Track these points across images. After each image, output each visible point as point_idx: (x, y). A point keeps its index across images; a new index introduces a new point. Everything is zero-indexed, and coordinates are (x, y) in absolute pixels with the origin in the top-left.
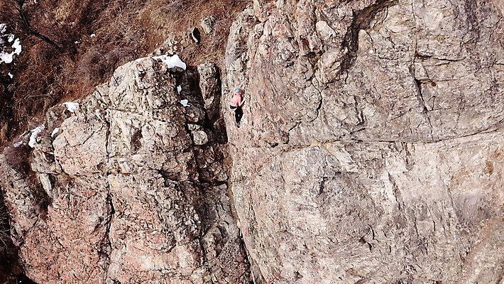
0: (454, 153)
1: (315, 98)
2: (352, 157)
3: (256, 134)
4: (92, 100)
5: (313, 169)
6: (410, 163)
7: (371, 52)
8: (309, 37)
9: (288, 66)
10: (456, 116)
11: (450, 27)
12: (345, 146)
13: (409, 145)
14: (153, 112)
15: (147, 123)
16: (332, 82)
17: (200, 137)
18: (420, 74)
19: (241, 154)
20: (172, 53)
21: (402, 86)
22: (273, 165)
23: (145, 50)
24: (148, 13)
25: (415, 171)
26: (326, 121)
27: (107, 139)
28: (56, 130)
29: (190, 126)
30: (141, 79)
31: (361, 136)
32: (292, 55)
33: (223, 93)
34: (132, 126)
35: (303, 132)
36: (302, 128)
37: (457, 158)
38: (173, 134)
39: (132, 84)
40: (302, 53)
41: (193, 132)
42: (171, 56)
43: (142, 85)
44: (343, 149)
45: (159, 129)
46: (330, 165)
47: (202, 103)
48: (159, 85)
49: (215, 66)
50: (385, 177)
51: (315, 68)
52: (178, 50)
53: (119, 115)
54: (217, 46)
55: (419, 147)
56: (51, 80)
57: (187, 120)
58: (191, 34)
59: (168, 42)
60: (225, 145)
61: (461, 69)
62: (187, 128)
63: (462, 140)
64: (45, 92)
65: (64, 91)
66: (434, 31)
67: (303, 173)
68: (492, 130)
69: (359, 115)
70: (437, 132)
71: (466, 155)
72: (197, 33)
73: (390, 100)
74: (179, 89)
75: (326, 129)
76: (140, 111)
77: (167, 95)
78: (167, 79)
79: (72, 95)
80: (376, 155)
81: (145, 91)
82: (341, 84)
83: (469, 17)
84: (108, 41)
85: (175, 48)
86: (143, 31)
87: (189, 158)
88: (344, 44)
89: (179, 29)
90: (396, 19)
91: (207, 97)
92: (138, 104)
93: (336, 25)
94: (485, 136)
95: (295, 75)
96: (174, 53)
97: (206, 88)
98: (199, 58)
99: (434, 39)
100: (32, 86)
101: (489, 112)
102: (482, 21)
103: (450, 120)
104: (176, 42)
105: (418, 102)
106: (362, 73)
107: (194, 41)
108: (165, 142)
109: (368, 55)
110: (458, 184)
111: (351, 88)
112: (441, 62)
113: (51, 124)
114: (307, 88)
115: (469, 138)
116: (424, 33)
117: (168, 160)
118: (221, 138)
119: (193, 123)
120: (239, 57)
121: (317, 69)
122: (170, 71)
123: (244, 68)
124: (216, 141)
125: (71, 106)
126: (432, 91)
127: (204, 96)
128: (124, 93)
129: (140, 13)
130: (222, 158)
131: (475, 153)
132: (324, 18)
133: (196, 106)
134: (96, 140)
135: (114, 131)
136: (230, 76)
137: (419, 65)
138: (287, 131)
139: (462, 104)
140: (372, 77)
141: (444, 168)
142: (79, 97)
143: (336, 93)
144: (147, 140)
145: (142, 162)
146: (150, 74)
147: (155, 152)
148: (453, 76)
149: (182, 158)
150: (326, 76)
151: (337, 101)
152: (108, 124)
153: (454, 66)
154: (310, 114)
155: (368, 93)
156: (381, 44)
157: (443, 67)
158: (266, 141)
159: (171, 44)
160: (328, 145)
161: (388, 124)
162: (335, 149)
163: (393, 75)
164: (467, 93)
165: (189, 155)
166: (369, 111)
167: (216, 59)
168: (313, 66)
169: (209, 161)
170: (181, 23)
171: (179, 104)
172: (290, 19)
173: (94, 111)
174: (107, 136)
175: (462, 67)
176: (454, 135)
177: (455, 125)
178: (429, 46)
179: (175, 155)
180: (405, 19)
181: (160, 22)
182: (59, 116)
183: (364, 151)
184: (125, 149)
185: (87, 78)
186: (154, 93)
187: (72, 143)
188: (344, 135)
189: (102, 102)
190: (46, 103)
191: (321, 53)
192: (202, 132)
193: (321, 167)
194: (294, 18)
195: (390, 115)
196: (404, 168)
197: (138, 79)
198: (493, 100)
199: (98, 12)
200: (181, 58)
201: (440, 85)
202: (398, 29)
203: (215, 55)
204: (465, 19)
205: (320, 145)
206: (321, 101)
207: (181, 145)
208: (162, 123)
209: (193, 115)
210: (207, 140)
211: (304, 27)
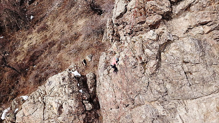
0: (203, 104)
1: (146, 81)
2: (164, 108)
3: (118, 101)
4: (37, 93)
5: (148, 115)
6: (187, 109)
7: (166, 61)
8: (142, 56)
9: (134, 68)
10: (202, 87)
11: (194, 50)
12: (160, 103)
13: (185, 101)
14: (68, 96)
15: (65, 101)
16: (153, 74)
17: (89, 106)
18: (186, 69)
19: (108, 113)
20: (74, 70)
21: (180, 74)
22: (127, 116)
23: (61, 70)
24: (61, 55)
25: (189, 113)
26: (152, 91)
27: (44, 111)
28: (17, 110)
29: (84, 101)
30: (63, 81)
31: (166, 97)
32: (136, 64)
33: (97, 86)
34: (58, 103)
35: (141, 98)
36: (140, 96)
37: (204, 106)
38: (77, 106)
39: (58, 84)
40: (140, 62)
41: (85, 104)
42: (74, 71)
43: (63, 84)
44: (160, 104)
45: (71, 103)
46: (154, 112)
47: (88, 91)
48: (71, 83)
49: (94, 74)
50: (178, 117)
51: (145, 69)
52: (77, 69)
53: (51, 99)
54: (94, 66)
55: (189, 102)
56: (13, 87)
57: (82, 99)
58: (82, 62)
59: (72, 66)
60: (99, 110)
61: (201, 67)
62: (83, 102)
63: (206, 97)
64: (10, 93)
65: (19, 92)
66: (189, 52)
67: (144, 117)
68: (216, 92)
69: (165, 88)
70: (196, 94)
71: (208, 104)
72: (85, 61)
73: (177, 80)
74: (79, 85)
75: (152, 95)
76: (62, 96)
77: (74, 87)
78: (74, 81)
79: (23, 93)
80: (173, 106)
81: (64, 86)
82: (156, 75)
83: (200, 47)
84: (43, 68)
85: (75, 68)
86: (59, 62)
87: (84, 117)
88: (157, 58)
89: (76, 60)
90: (174, 48)
91: (91, 88)
92: (60, 93)
93: (153, 50)
94: (214, 95)
95: (138, 71)
96: (75, 70)
97: (90, 84)
98: (86, 71)
99: (189, 55)
100: (4, 91)
101: (215, 84)
102: (205, 48)
103: (200, 88)
104: (75, 66)
105: (187, 81)
106: (164, 70)
107: (84, 65)
108: (74, 109)
109: (165, 62)
110: (207, 118)
111: (160, 76)
112: (193, 64)
113: (14, 106)
114: (143, 77)
115: (208, 96)
116: (185, 53)
117: (75, 119)
118: (97, 107)
119: (85, 100)
120: (106, 69)
121: (146, 69)
122: (75, 77)
123: (109, 73)
124: (95, 108)
125: (25, 97)
126: (191, 77)
127: (89, 87)
128: (54, 88)
129: (58, 55)
130: (98, 117)
131: (211, 103)
132: (148, 48)
133: (86, 92)
134: (38, 112)
135: (48, 106)
136: (101, 78)
137: (185, 65)
138: (134, 98)
139: (204, 81)
140: (168, 71)
141: (200, 110)
142: (27, 94)
143: (155, 79)
144: (65, 109)
145: (63, 120)
146: (66, 79)
147: (69, 115)
148: (198, 70)
149: (81, 118)
150: (151, 71)
151: (156, 82)
152: (45, 103)
153: (198, 66)
154: (145, 89)
155: (167, 78)
156: (170, 58)
157: (194, 66)
158: (124, 104)
159: (73, 67)
160: (152, 103)
161: (176, 92)
162: (156, 105)
163: (176, 70)
164: (205, 77)
165: (84, 116)
166: (168, 86)
167: (94, 71)
168: (144, 68)
169: (93, 118)
170: (77, 58)
171: (79, 92)
172: (133, 50)
173: (38, 98)
174: (44, 109)
175: (201, 66)
176: (202, 95)
177: (202, 90)
178: (188, 58)
179: (78, 116)
180: (177, 48)
181: (67, 58)
182: (19, 103)
183: (168, 105)
184: (54, 115)
185: (32, 84)
186: (69, 87)
187: (26, 114)
188: (160, 98)
189: (42, 94)
190: (10, 98)
191: (147, 62)
192: (89, 104)
193: (151, 114)
194: (134, 49)
195: (177, 87)
196: (185, 112)
197: (61, 81)
198: (215, 79)
199: (38, 56)
200: (78, 72)
201: (194, 74)
202: (175, 52)
203: (94, 70)
204: (199, 47)
205: (149, 104)
206: (149, 83)
207: (80, 111)
208: (72, 101)
209: (85, 96)
210: (92, 108)
211: (139, 52)
